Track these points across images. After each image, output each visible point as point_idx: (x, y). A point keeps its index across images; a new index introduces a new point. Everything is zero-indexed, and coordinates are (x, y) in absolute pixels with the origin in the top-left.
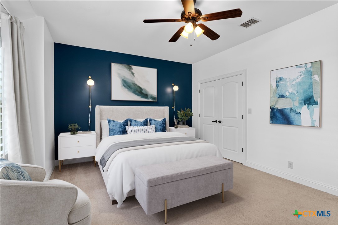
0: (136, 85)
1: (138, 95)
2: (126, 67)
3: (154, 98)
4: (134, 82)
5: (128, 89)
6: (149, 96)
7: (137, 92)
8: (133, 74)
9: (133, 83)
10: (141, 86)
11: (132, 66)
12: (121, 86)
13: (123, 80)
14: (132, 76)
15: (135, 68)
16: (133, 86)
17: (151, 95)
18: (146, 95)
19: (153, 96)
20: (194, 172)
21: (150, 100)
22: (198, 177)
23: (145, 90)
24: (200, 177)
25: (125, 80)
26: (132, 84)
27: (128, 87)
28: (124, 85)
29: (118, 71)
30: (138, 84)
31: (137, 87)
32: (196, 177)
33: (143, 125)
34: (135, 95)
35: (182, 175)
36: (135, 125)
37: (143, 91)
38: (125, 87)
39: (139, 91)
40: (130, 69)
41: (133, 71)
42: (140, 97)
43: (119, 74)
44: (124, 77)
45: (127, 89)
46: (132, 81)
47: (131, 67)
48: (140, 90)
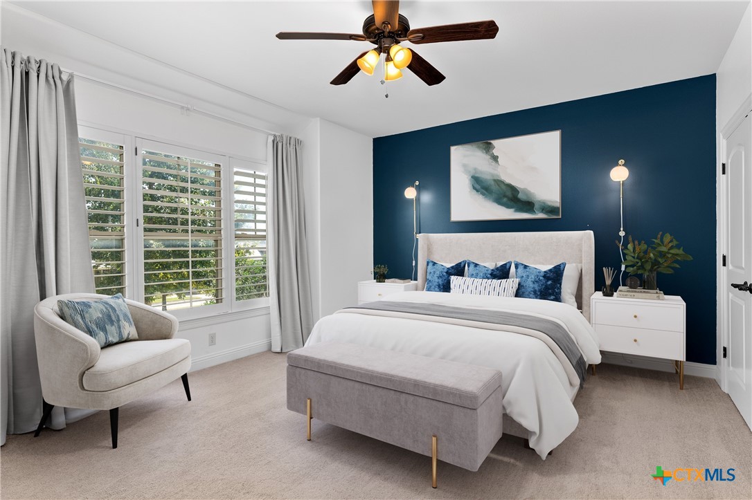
0: (503, 182)
1: (508, 207)
2: (479, 147)
3: (552, 210)
4: (498, 176)
5: (483, 194)
6: (536, 206)
7: (505, 200)
8: (495, 158)
9: (495, 180)
10: (513, 184)
11: (492, 142)
12: (469, 190)
13: (472, 177)
14: (494, 163)
15: (500, 145)
16: (494, 188)
17: (544, 203)
18: (528, 205)
19: (550, 204)
20: (357, 372)
21: (541, 216)
22: (368, 386)
23: (526, 192)
24: (372, 389)
25: (477, 175)
26: (493, 183)
27: (483, 191)
28: (474, 188)
29: (463, 159)
30: (508, 181)
31: (503, 187)
32: (364, 385)
33: (489, 276)
34: (500, 206)
35: (336, 368)
36: (472, 276)
37: (520, 196)
38: (477, 191)
39: (510, 196)
40: (488, 148)
41: (495, 152)
42: (512, 210)
43: (465, 166)
44: (475, 169)
45: (481, 196)
46: (493, 175)
47: (490, 143)
48: (512, 194)
